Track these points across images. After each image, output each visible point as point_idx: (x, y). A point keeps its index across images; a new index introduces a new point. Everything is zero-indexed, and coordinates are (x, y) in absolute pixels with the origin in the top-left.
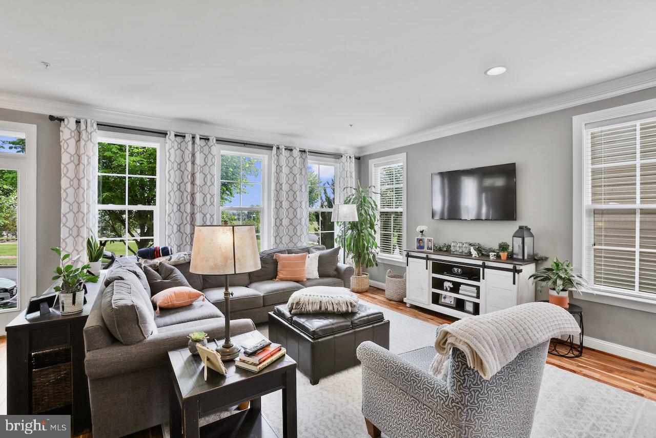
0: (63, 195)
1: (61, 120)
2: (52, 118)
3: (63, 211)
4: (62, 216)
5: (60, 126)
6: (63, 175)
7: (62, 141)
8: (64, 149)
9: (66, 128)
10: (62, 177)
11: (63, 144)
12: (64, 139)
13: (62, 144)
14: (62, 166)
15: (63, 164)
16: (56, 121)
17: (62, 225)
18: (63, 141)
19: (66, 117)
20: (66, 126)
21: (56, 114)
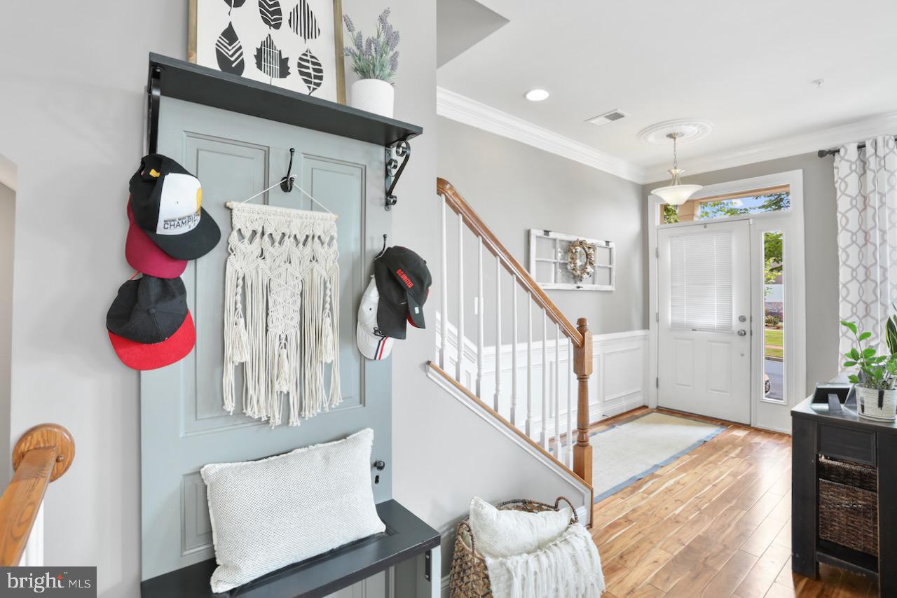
0: (842, 257)
1: (834, 152)
2: (822, 154)
3: (842, 279)
4: (841, 286)
5: (834, 161)
6: (840, 228)
7: (837, 181)
8: (841, 191)
9: (843, 162)
10: (839, 231)
11: (840, 186)
12: (839, 178)
13: (837, 185)
14: (839, 216)
15: (840, 213)
16: (828, 155)
17: (841, 299)
18: (839, 181)
19: (843, 146)
20: (842, 158)
21: (826, 146)
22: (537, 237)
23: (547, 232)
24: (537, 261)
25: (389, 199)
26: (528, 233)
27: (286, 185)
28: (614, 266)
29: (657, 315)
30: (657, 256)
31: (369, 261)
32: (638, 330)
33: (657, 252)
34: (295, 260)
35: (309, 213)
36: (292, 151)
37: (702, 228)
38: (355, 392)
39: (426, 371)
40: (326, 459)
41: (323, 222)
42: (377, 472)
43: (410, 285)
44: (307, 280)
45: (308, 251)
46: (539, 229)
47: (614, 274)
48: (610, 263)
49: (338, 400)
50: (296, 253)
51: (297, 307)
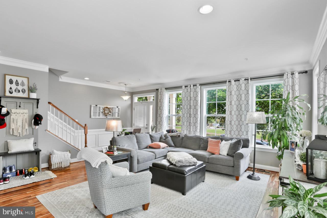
2: (157, 90)
22: (93, 107)
23: (96, 105)
24: (93, 112)
25: (37, 108)
26: (91, 106)
27: (20, 107)
28: (120, 112)
29: (134, 124)
30: (134, 110)
31: (34, 116)
32: (129, 127)
33: (134, 109)
34: (21, 116)
35: (24, 110)
36: (20, 103)
37: (141, 104)
38: (32, 133)
39: (46, 131)
40: (25, 140)
41: (26, 111)
42: (35, 144)
43: (38, 119)
44: (23, 118)
45: (23, 114)
46: (94, 105)
47: (120, 114)
48: (119, 112)
49: (28, 133)
50: (21, 115)
51: (22, 122)
